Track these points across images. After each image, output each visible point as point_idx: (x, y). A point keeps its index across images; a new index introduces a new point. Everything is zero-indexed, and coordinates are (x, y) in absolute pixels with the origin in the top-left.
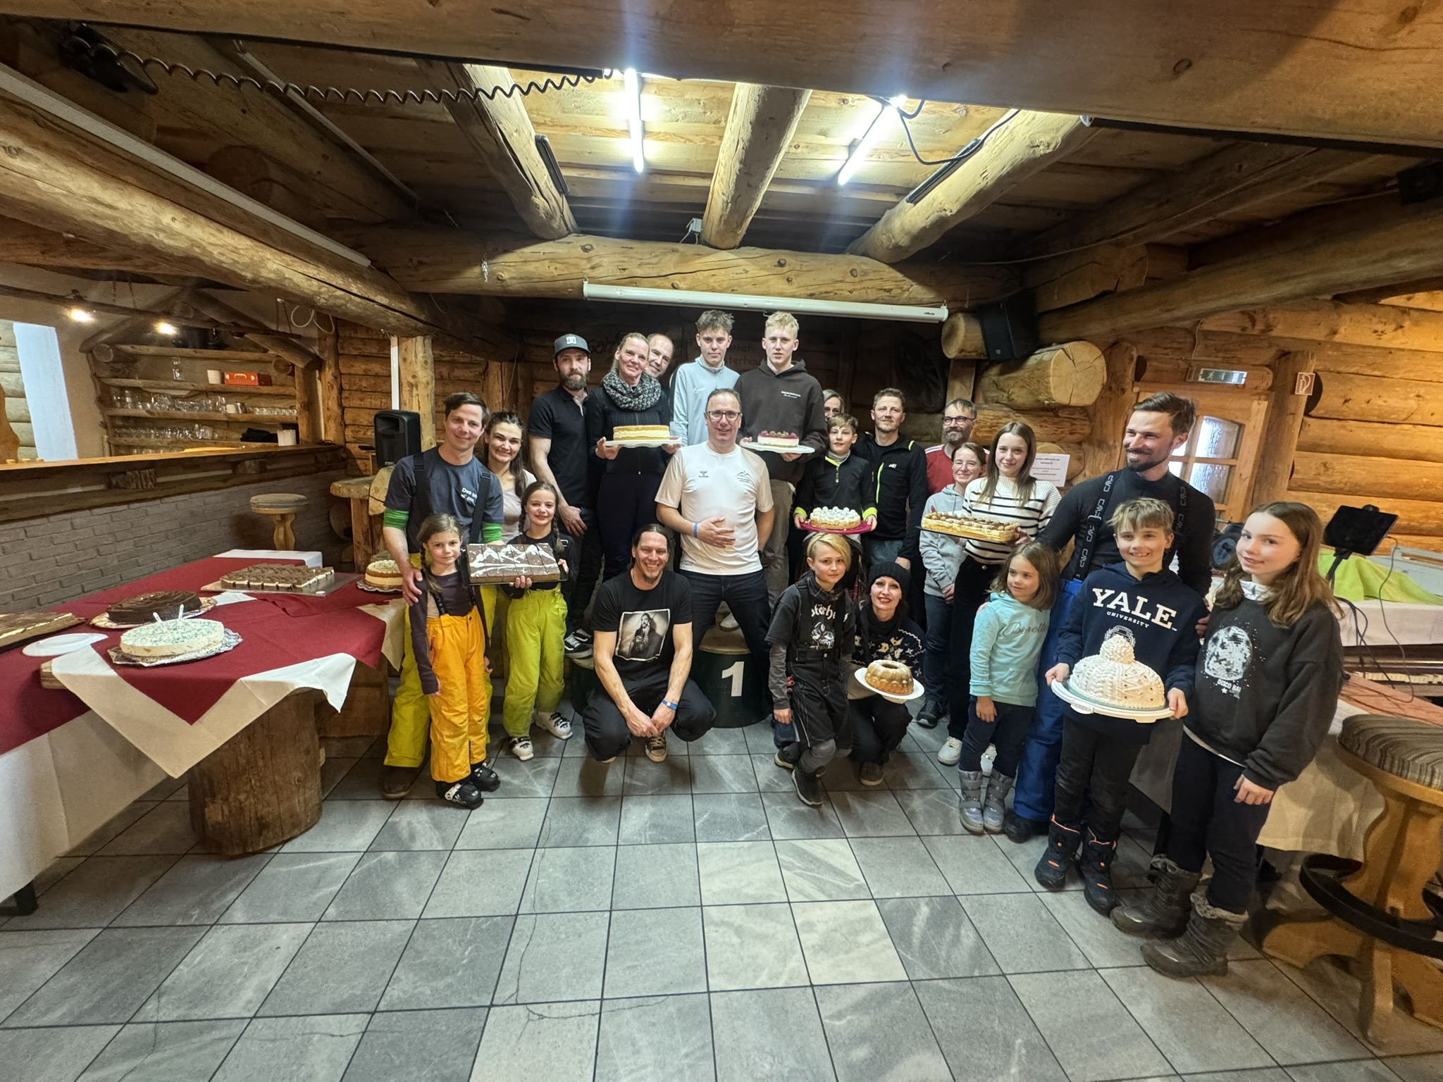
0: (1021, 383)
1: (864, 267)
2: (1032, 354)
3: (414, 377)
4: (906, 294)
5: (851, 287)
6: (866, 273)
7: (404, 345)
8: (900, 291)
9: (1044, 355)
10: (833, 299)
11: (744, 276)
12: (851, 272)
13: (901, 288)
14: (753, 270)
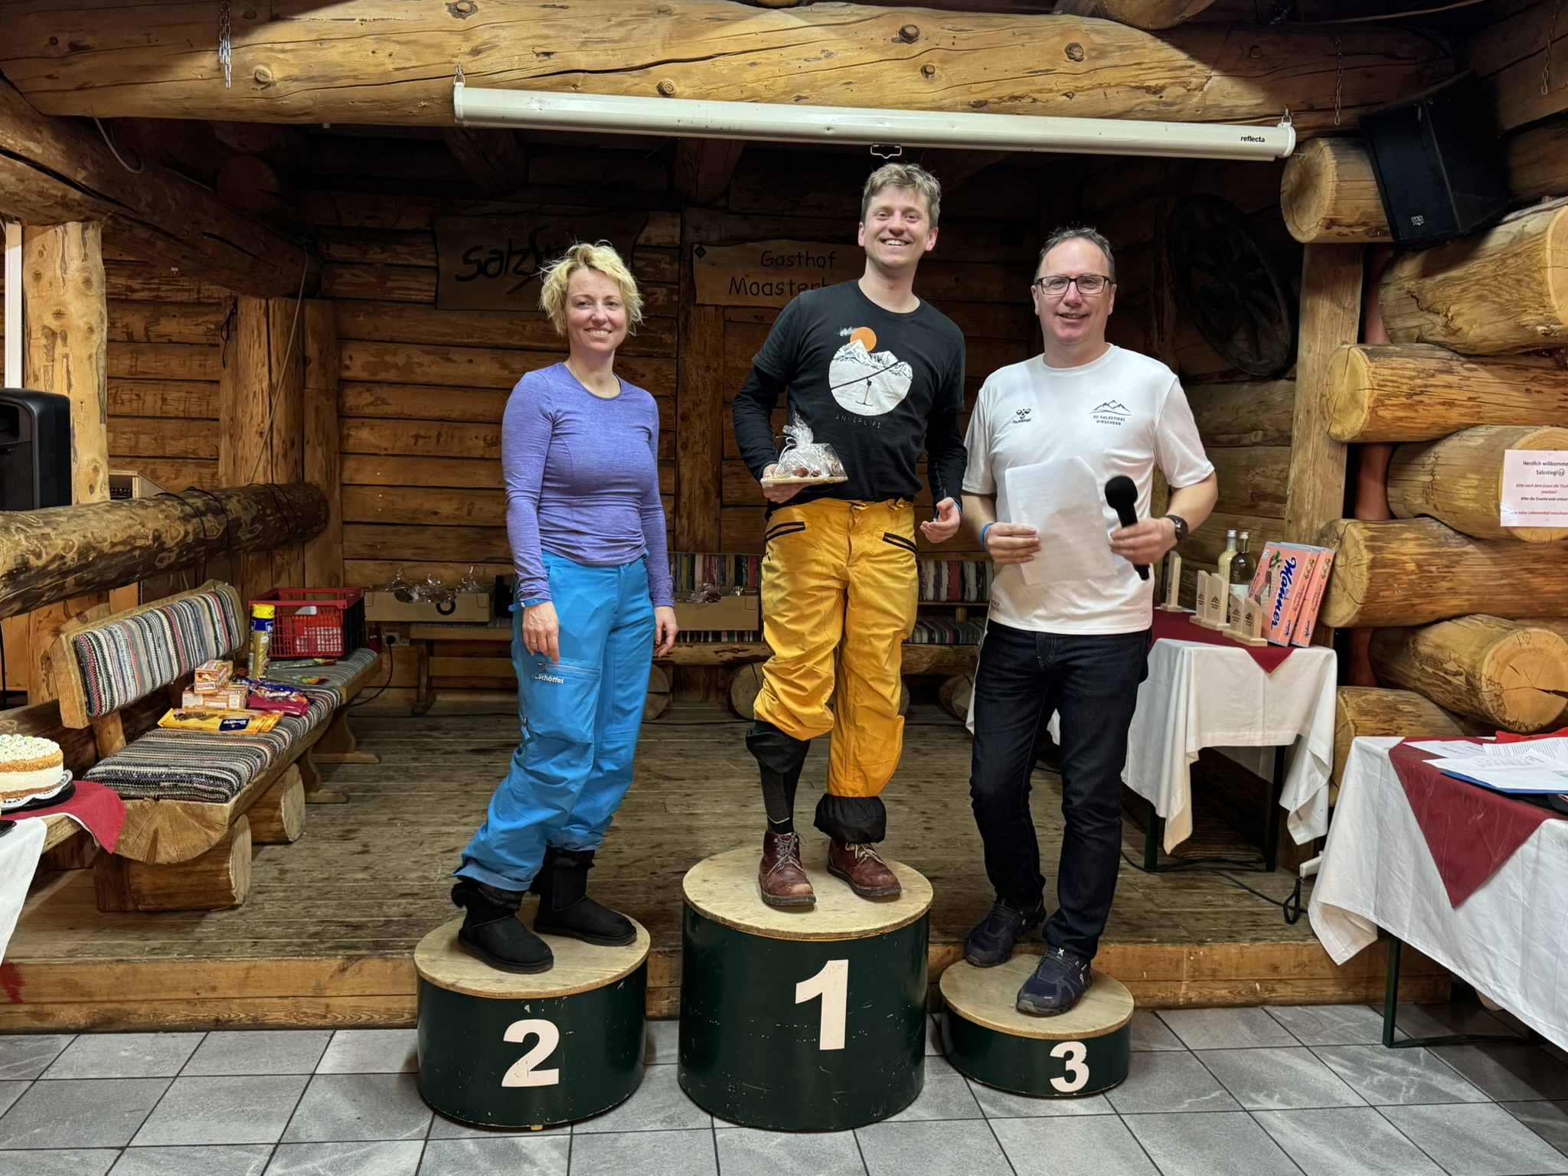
0: (1476, 291)
1: (1098, 39)
2: (1496, 222)
3: (59, 314)
4: (1196, 98)
5: (1071, 85)
6: (1102, 53)
7: (36, 243)
8: (1182, 91)
9: (1527, 222)
10: (1028, 113)
11: (824, 63)
12: (1069, 50)
13: (1185, 85)
14: (845, 50)
